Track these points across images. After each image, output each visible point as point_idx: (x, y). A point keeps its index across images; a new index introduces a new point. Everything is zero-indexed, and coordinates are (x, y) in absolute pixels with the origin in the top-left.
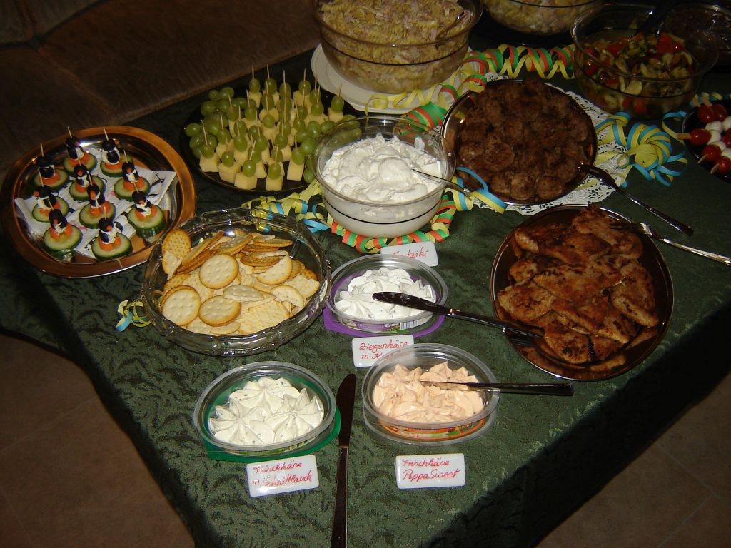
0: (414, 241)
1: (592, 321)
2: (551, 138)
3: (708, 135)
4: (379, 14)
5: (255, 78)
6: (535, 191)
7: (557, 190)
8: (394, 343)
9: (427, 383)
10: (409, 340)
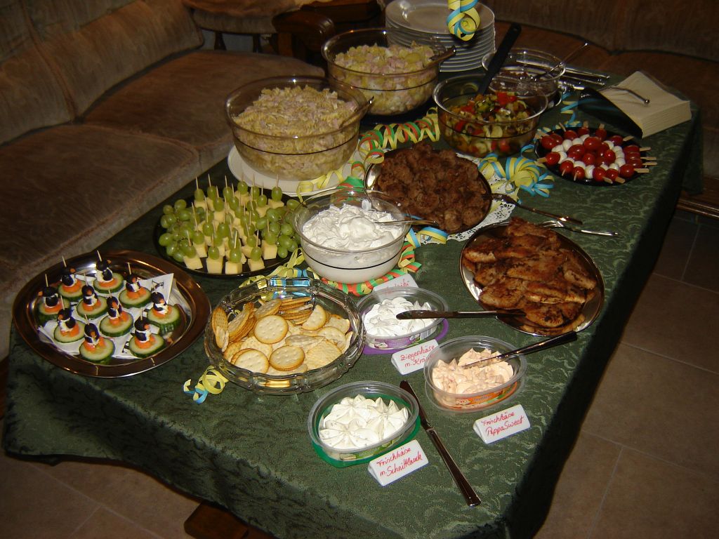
0: (394, 278)
1: (560, 290)
2: (457, 180)
3: (557, 156)
4: (286, 117)
5: (199, 188)
6: (463, 221)
7: (480, 215)
8: (424, 349)
9: (466, 367)
10: (434, 343)
